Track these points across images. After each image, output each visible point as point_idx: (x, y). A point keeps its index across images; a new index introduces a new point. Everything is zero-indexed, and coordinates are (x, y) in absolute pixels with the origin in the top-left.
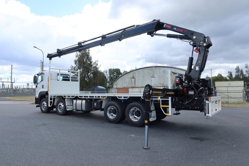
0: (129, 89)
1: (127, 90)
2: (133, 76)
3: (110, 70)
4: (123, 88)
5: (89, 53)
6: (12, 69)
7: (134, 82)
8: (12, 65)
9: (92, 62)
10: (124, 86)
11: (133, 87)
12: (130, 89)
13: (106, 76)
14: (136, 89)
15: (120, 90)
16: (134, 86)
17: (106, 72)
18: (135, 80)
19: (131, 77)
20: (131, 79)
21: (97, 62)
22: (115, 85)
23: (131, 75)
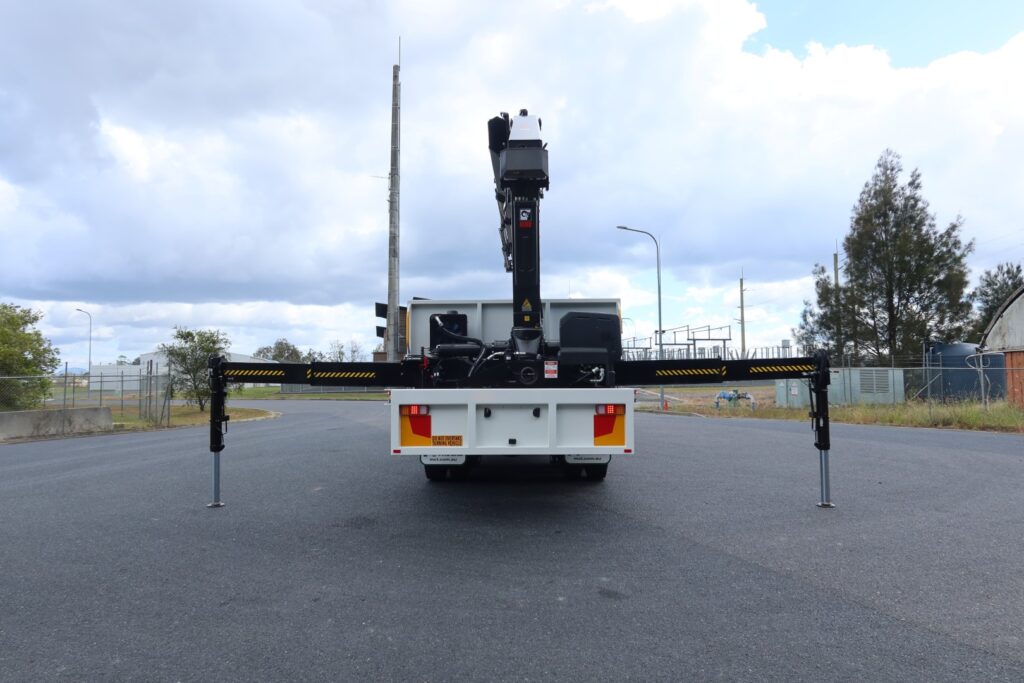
5: (912, 197)
6: (742, 294)
8: (741, 280)
22: (996, 334)
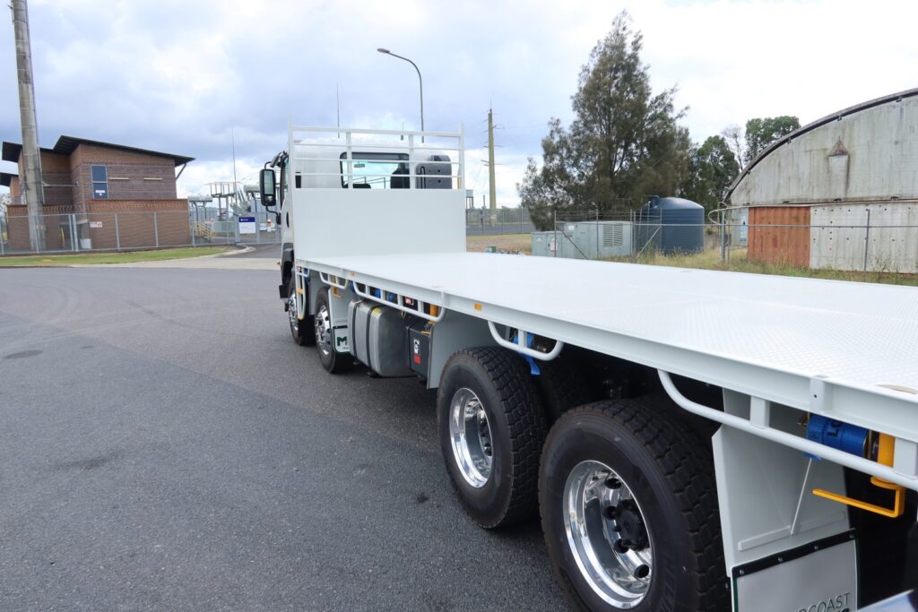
0: (812, 210)
1: (802, 219)
2: (840, 143)
3: (753, 126)
4: (779, 202)
5: (634, 57)
7: (843, 174)
9: (649, 94)
10: (786, 197)
11: (837, 201)
12: (819, 209)
13: (736, 152)
14: (853, 208)
15: (765, 213)
16: (840, 194)
17: (735, 136)
18: (849, 161)
19: (825, 150)
20: (827, 159)
21: (671, 96)
22: (741, 190)
23: (827, 139)
